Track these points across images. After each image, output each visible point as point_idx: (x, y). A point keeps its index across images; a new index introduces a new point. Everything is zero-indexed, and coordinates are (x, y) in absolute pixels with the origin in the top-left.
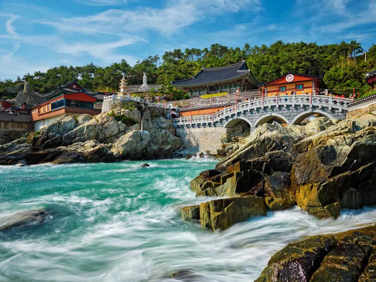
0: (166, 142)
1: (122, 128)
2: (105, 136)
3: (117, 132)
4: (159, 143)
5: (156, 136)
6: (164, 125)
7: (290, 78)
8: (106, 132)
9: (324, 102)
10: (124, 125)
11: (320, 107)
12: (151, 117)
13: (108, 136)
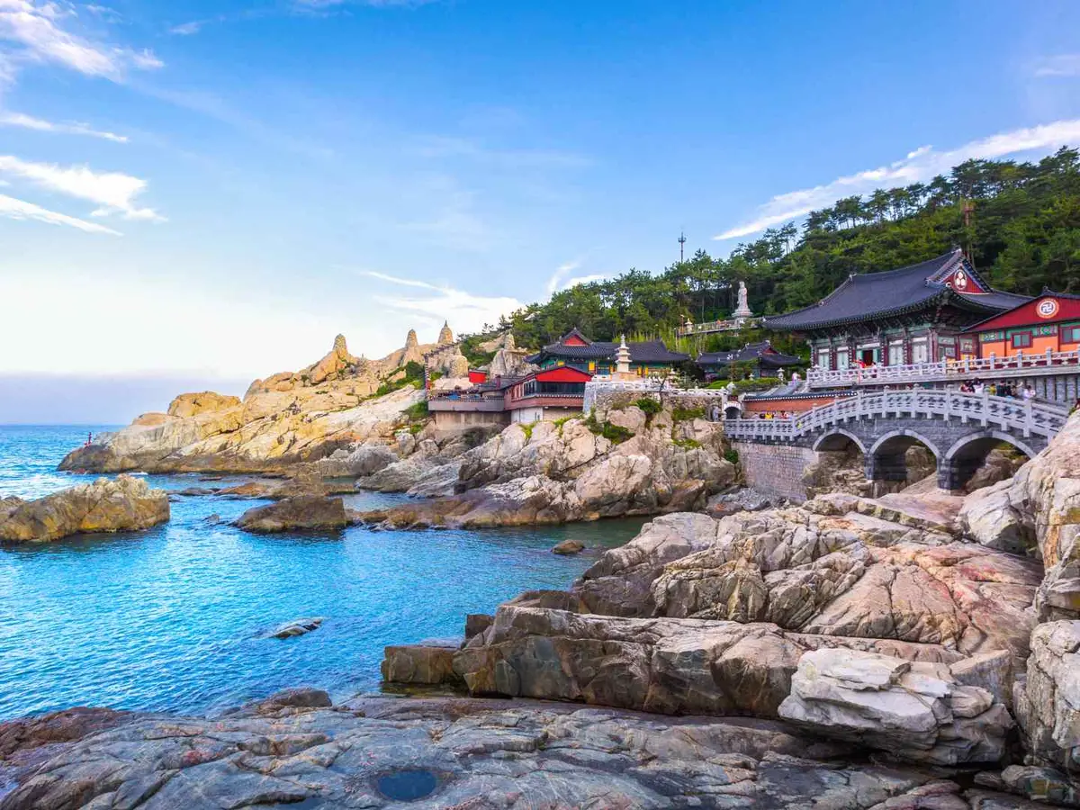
0: (700, 472)
1: (602, 447)
2: (567, 465)
3: (592, 456)
4: (682, 476)
5: (675, 461)
6: (699, 436)
7: (1047, 308)
8: (569, 458)
9: (1014, 416)
10: (608, 442)
11: (1004, 428)
12: (673, 420)
13: (573, 464)
